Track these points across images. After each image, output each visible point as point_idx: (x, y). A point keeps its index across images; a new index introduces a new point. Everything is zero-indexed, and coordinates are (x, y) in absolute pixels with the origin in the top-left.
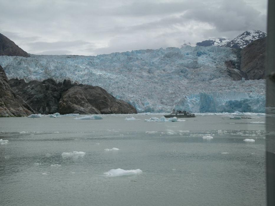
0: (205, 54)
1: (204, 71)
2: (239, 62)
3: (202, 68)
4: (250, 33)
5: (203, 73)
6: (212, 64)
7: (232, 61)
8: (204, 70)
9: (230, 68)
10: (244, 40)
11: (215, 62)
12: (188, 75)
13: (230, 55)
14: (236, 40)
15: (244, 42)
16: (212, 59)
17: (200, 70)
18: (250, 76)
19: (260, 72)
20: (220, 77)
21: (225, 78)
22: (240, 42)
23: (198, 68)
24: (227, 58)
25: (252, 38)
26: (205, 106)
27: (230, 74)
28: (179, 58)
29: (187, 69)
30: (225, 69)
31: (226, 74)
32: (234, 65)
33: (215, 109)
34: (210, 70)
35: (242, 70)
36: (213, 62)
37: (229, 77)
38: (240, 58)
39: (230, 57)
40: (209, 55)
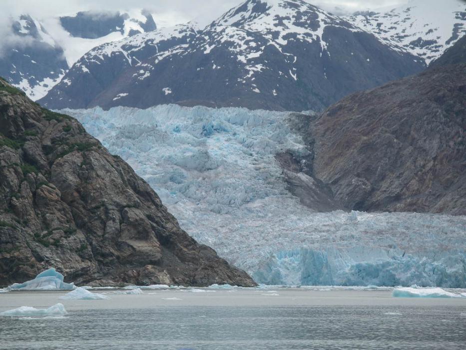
0: (225, 130)
1: (228, 178)
2: (309, 155)
3: (220, 169)
4: (265, 4)
5: (226, 185)
6: (243, 158)
7: (294, 152)
8: (228, 176)
9: (288, 172)
10: (249, 34)
11: (251, 155)
12: (190, 189)
13: (287, 136)
14: (224, 31)
15: (250, 38)
16: (241, 145)
17: (217, 175)
18: (341, 194)
19: (364, 184)
20: (267, 195)
21: (280, 199)
22: (235, 39)
23: (210, 169)
24: (280, 143)
25: (276, 25)
26: (313, 274)
27: (291, 187)
28: (159, 142)
29: (183, 171)
30: (278, 175)
31: (282, 186)
32: (298, 162)
33: (332, 279)
34: (241, 175)
35: (319, 176)
36: (245, 153)
37: (290, 194)
38: (312, 143)
39: (287, 141)
40: (235, 134)
